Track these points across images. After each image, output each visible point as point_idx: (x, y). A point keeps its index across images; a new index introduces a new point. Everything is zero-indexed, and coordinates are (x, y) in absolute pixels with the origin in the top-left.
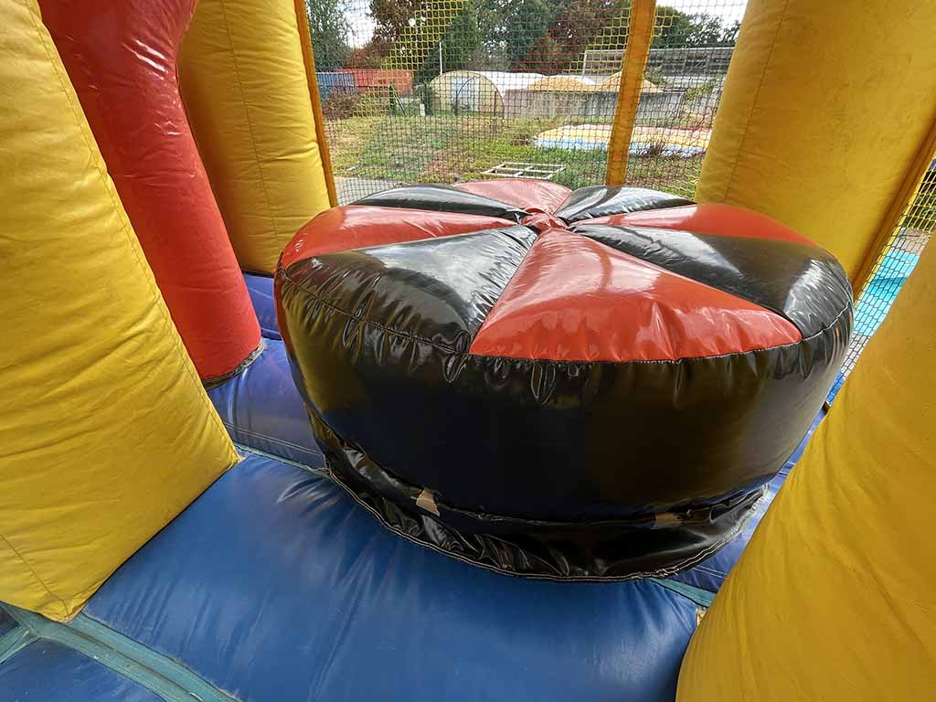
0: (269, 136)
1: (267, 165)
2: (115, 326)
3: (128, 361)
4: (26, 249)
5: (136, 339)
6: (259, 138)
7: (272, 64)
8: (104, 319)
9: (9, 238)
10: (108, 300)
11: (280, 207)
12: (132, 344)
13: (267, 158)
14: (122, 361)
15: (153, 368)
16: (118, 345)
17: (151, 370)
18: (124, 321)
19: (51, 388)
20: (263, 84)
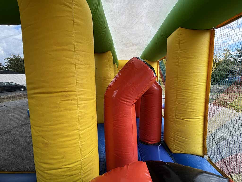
0: (181, 112)
1: (178, 120)
2: (61, 164)
3: (61, 173)
4: (50, 144)
5: (66, 168)
6: (178, 112)
7: (189, 93)
8: (59, 162)
9: (49, 142)
10: (63, 158)
11: (179, 133)
12: (65, 169)
13: (178, 118)
14: (59, 172)
15: (67, 177)
16: (61, 168)
17: (66, 177)
18: (65, 164)
19: (45, 170)
20: (184, 98)
